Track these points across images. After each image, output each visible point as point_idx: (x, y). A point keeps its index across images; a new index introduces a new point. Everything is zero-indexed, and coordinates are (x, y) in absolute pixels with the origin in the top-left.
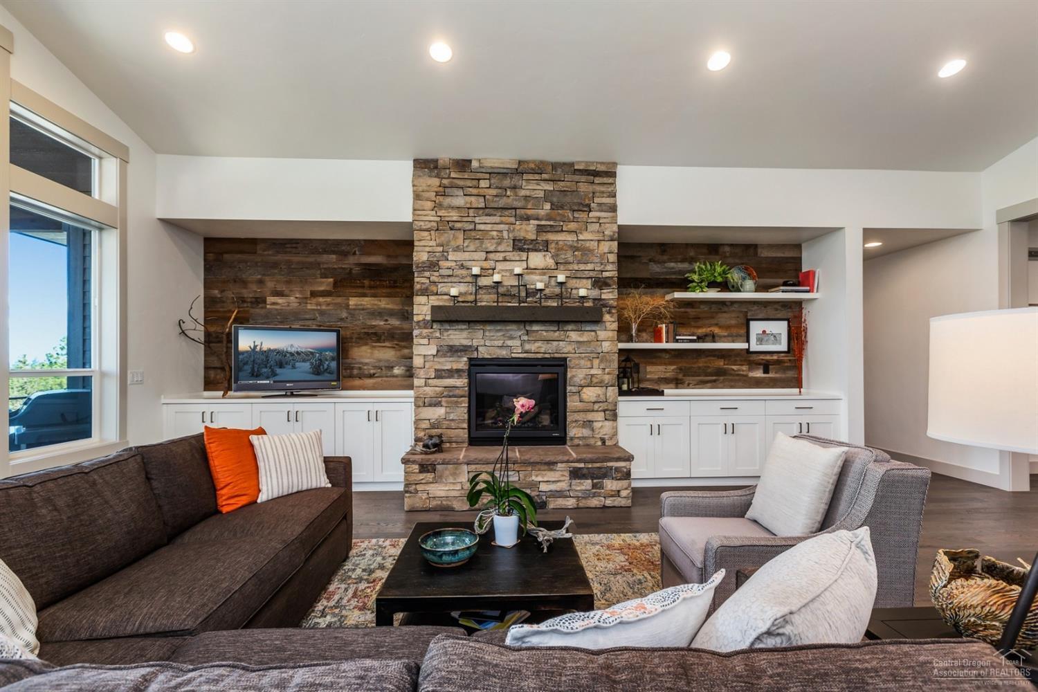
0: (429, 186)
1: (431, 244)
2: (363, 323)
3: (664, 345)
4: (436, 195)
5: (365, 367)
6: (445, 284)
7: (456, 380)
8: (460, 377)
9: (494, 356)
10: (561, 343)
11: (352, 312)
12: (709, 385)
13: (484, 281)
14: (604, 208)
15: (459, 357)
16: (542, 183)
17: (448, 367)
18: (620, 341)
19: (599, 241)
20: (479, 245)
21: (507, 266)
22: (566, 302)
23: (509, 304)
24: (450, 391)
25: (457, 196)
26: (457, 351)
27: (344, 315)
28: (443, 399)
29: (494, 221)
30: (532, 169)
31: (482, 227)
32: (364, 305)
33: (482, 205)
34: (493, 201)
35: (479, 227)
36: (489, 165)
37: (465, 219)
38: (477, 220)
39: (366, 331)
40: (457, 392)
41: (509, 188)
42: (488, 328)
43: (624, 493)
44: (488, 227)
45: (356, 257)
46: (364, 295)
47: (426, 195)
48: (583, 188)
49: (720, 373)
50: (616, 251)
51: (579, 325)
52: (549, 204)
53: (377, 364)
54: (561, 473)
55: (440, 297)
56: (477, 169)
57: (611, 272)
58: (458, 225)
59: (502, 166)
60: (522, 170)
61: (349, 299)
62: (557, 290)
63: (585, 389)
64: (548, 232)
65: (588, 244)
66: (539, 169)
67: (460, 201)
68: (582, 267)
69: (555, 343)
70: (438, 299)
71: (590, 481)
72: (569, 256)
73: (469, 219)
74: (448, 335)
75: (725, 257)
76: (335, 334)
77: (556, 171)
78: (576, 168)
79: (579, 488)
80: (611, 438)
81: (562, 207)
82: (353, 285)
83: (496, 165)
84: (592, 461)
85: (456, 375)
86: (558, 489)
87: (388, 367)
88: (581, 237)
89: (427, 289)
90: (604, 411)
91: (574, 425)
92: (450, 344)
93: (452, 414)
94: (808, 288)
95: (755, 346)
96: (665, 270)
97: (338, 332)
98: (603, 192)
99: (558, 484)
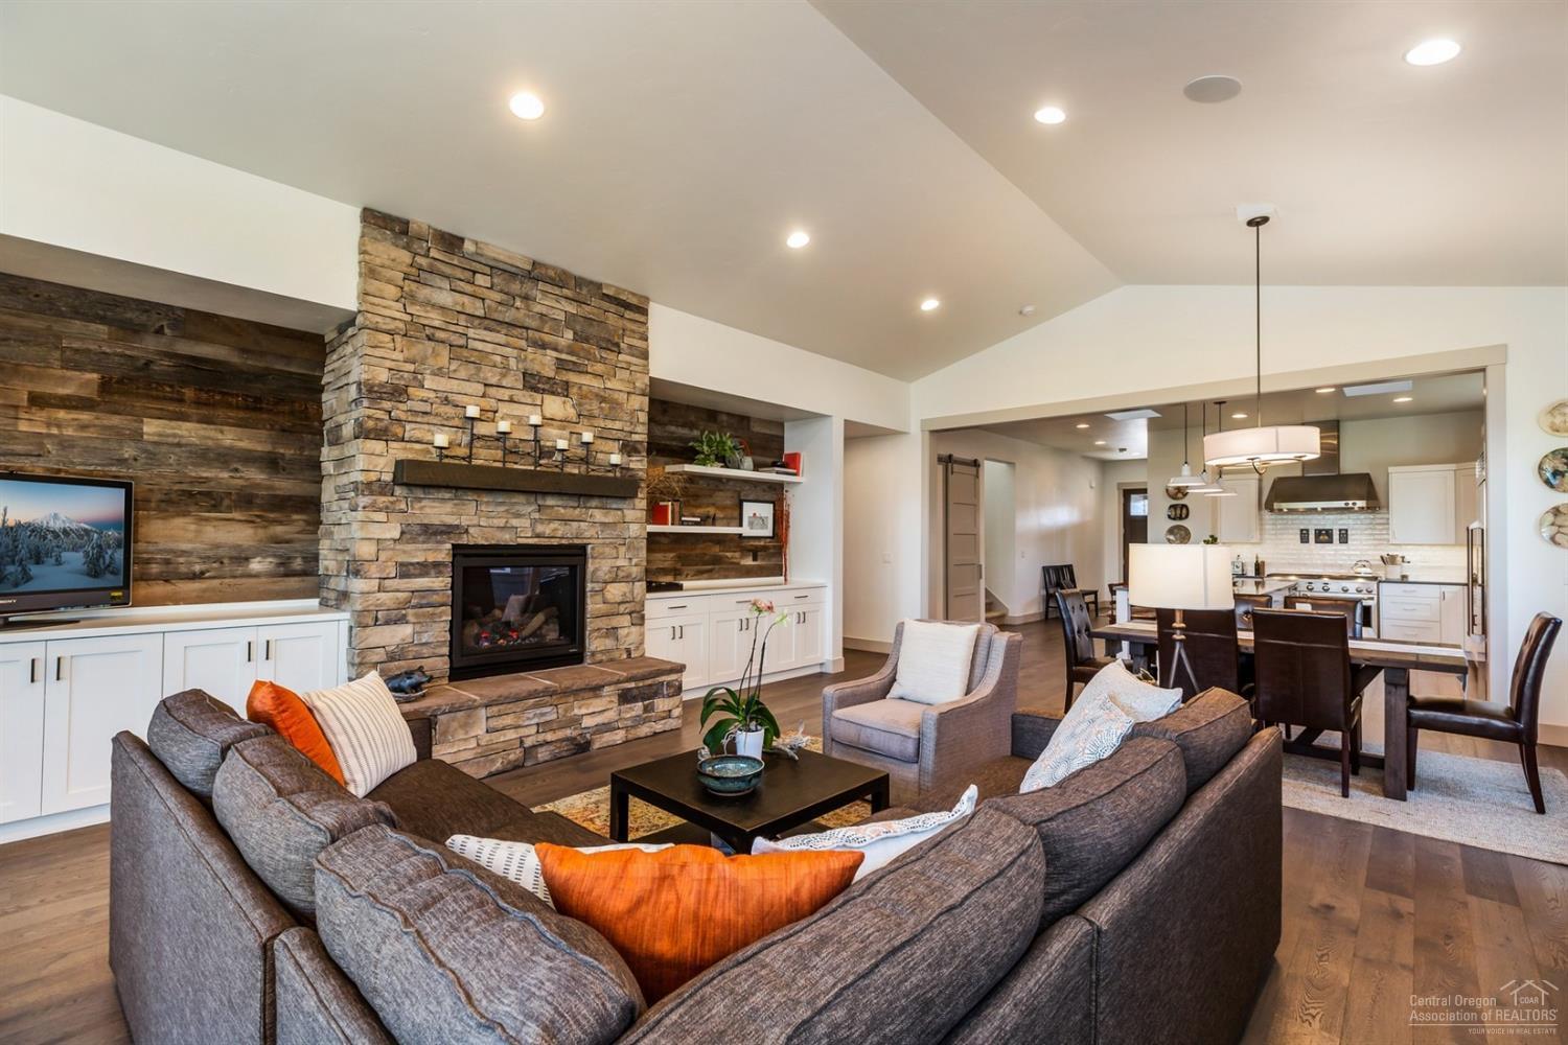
0: (393, 260)
1: (394, 357)
2: (177, 472)
3: (669, 528)
4: (404, 279)
5: (181, 560)
6: (418, 426)
7: (434, 579)
8: (440, 574)
9: (493, 542)
10: (582, 523)
11: (150, 447)
12: (705, 575)
13: (482, 429)
14: (635, 352)
15: (438, 542)
16: (563, 301)
17: (420, 558)
18: (648, 522)
19: (628, 393)
20: (473, 372)
21: (516, 410)
22: (593, 470)
23: (516, 466)
24: (423, 597)
25: (440, 288)
26: (435, 533)
27: (128, 452)
28: (410, 611)
29: (496, 341)
30: (550, 278)
31: (479, 346)
32: (182, 437)
33: (480, 313)
34: (496, 311)
35: (473, 344)
36: (493, 255)
37: (453, 328)
38: (471, 333)
39: (185, 487)
40: (435, 598)
41: (520, 296)
42: (485, 500)
43: (676, 712)
44: (489, 348)
45: (164, 340)
46: (182, 417)
47: (389, 274)
48: (612, 319)
49: (717, 560)
50: (647, 410)
51: (604, 500)
52: (572, 332)
53: (210, 553)
54: (608, 699)
55: (409, 445)
56: (472, 254)
57: (641, 435)
58: (441, 335)
59: (510, 262)
60: (536, 274)
61: (142, 422)
62: (581, 452)
63: (609, 587)
64: (570, 370)
65: (616, 395)
66: (561, 280)
67: (446, 298)
68: (610, 424)
69: (575, 524)
70: (405, 449)
71: (640, 704)
72: (594, 406)
73: (460, 329)
74: (422, 508)
75: (723, 427)
76: (123, 491)
77: (581, 289)
78: (604, 291)
79: (629, 716)
80: (637, 648)
81: (587, 340)
82: (154, 393)
83: (501, 258)
84: (643, 678)
85: (433, 572)
86: (606, 721)
87: (236, 558)
88: (609, 385)
89: (386, 430)
90: (630, 614)
91: (596, 634)
92: (426, 522)
93: (426, 635)
94: (794, 471)
95: (746, 531)
96: (666, 434)
97: (128, 487)
98: (633, 331)
99: (606, 714)
